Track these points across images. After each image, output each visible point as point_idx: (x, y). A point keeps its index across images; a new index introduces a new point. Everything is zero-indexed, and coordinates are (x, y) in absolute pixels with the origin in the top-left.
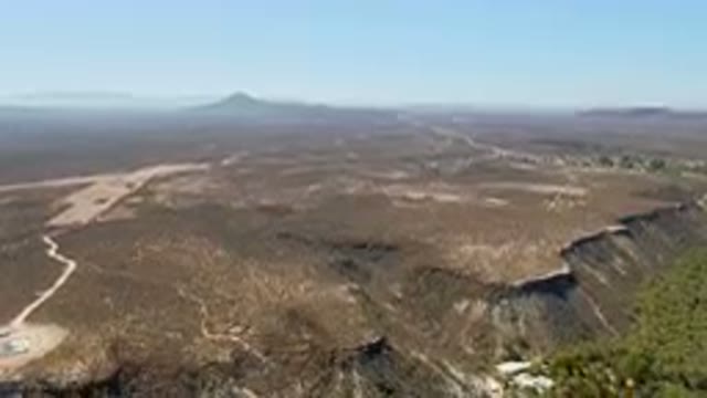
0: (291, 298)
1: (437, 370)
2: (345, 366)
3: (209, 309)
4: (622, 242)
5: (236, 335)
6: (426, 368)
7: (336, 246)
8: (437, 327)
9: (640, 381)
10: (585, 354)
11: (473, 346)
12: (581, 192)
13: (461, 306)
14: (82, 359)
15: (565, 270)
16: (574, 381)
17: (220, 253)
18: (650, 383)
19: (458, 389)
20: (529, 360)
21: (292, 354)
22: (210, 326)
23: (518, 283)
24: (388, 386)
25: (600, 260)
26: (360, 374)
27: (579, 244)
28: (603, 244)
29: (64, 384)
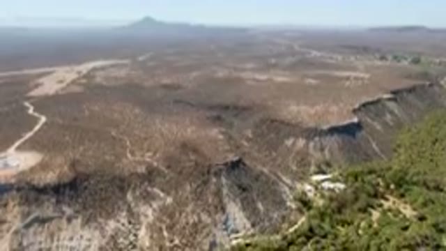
0: (182, 135)
1: (273, 178)
2: (217, 174)
3: (131, 142)
4: (392, 105)
5: (149, 157)
6: (266, 176)
7: (211, 108)
8: (274, 154)
9: (399, 186)
10: (366, 170)
11: (297, 166)
12: (367, 76)
13: (289, 142)
14: (53, 170)
15: (355, 120)
16: (357, 184)
17: (137, 111)
18: (405, 186)
19: (287, 189)
20: (330, 173)
21: (184, 168)
22: (132, 153)
23: (325, 127)
24: (244, 186)
25: (377, 115)
26: (226, 178)
27: (364, 105)
28: (380, 106)
29: (42, 184)
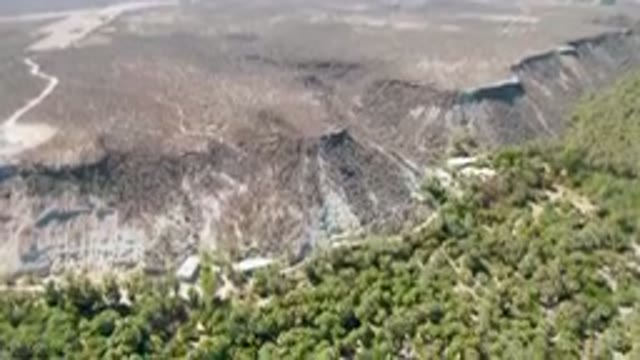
0: (260, 101)
1: (393, 159)
2: (309, 153)
3: (184, 112)
4: (568, 61)
5: (213, 131)
6: (383, 157)
7: (302, 66)
8: (394, 130)
9: (573, 170)
10: (526, 151)
11: (426, 145)
12: (534, 20)
13: (416, 113)
14: (73, 149)
15: (515, 80)
16: (514, 169)
17: (191, 69)
18: (581, 172)
19: (411, 175)
20: (475, 154)
21: (262, 145)
22: (188, 126)
23: (470, 90)
24: (349, 170)
25: (546, 75)
26: (325, 159)
27: (529, 61)
28: (552, 62)
29: (58, 166)
